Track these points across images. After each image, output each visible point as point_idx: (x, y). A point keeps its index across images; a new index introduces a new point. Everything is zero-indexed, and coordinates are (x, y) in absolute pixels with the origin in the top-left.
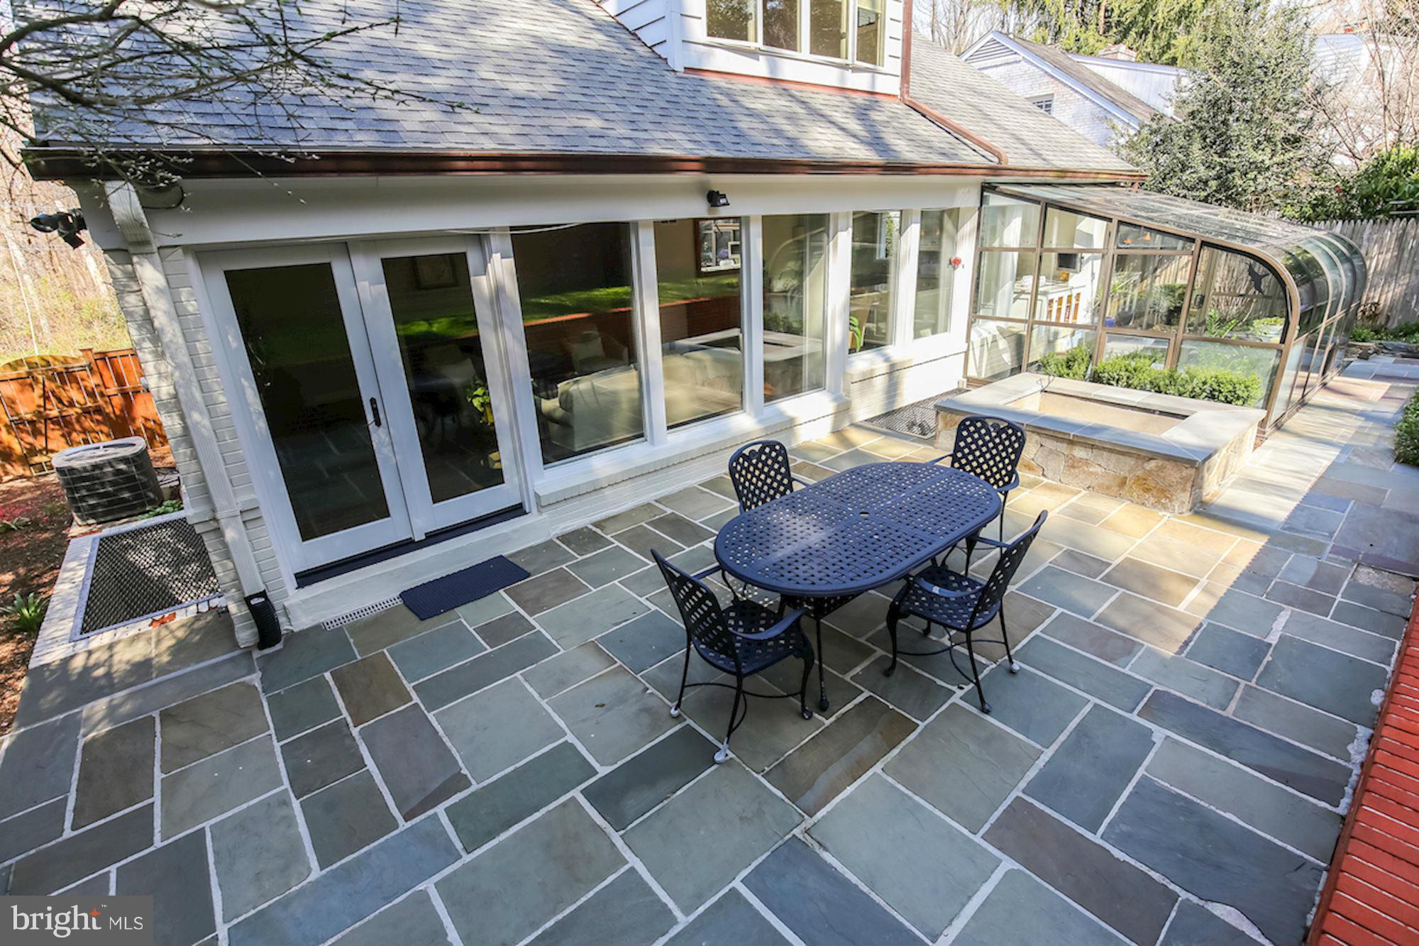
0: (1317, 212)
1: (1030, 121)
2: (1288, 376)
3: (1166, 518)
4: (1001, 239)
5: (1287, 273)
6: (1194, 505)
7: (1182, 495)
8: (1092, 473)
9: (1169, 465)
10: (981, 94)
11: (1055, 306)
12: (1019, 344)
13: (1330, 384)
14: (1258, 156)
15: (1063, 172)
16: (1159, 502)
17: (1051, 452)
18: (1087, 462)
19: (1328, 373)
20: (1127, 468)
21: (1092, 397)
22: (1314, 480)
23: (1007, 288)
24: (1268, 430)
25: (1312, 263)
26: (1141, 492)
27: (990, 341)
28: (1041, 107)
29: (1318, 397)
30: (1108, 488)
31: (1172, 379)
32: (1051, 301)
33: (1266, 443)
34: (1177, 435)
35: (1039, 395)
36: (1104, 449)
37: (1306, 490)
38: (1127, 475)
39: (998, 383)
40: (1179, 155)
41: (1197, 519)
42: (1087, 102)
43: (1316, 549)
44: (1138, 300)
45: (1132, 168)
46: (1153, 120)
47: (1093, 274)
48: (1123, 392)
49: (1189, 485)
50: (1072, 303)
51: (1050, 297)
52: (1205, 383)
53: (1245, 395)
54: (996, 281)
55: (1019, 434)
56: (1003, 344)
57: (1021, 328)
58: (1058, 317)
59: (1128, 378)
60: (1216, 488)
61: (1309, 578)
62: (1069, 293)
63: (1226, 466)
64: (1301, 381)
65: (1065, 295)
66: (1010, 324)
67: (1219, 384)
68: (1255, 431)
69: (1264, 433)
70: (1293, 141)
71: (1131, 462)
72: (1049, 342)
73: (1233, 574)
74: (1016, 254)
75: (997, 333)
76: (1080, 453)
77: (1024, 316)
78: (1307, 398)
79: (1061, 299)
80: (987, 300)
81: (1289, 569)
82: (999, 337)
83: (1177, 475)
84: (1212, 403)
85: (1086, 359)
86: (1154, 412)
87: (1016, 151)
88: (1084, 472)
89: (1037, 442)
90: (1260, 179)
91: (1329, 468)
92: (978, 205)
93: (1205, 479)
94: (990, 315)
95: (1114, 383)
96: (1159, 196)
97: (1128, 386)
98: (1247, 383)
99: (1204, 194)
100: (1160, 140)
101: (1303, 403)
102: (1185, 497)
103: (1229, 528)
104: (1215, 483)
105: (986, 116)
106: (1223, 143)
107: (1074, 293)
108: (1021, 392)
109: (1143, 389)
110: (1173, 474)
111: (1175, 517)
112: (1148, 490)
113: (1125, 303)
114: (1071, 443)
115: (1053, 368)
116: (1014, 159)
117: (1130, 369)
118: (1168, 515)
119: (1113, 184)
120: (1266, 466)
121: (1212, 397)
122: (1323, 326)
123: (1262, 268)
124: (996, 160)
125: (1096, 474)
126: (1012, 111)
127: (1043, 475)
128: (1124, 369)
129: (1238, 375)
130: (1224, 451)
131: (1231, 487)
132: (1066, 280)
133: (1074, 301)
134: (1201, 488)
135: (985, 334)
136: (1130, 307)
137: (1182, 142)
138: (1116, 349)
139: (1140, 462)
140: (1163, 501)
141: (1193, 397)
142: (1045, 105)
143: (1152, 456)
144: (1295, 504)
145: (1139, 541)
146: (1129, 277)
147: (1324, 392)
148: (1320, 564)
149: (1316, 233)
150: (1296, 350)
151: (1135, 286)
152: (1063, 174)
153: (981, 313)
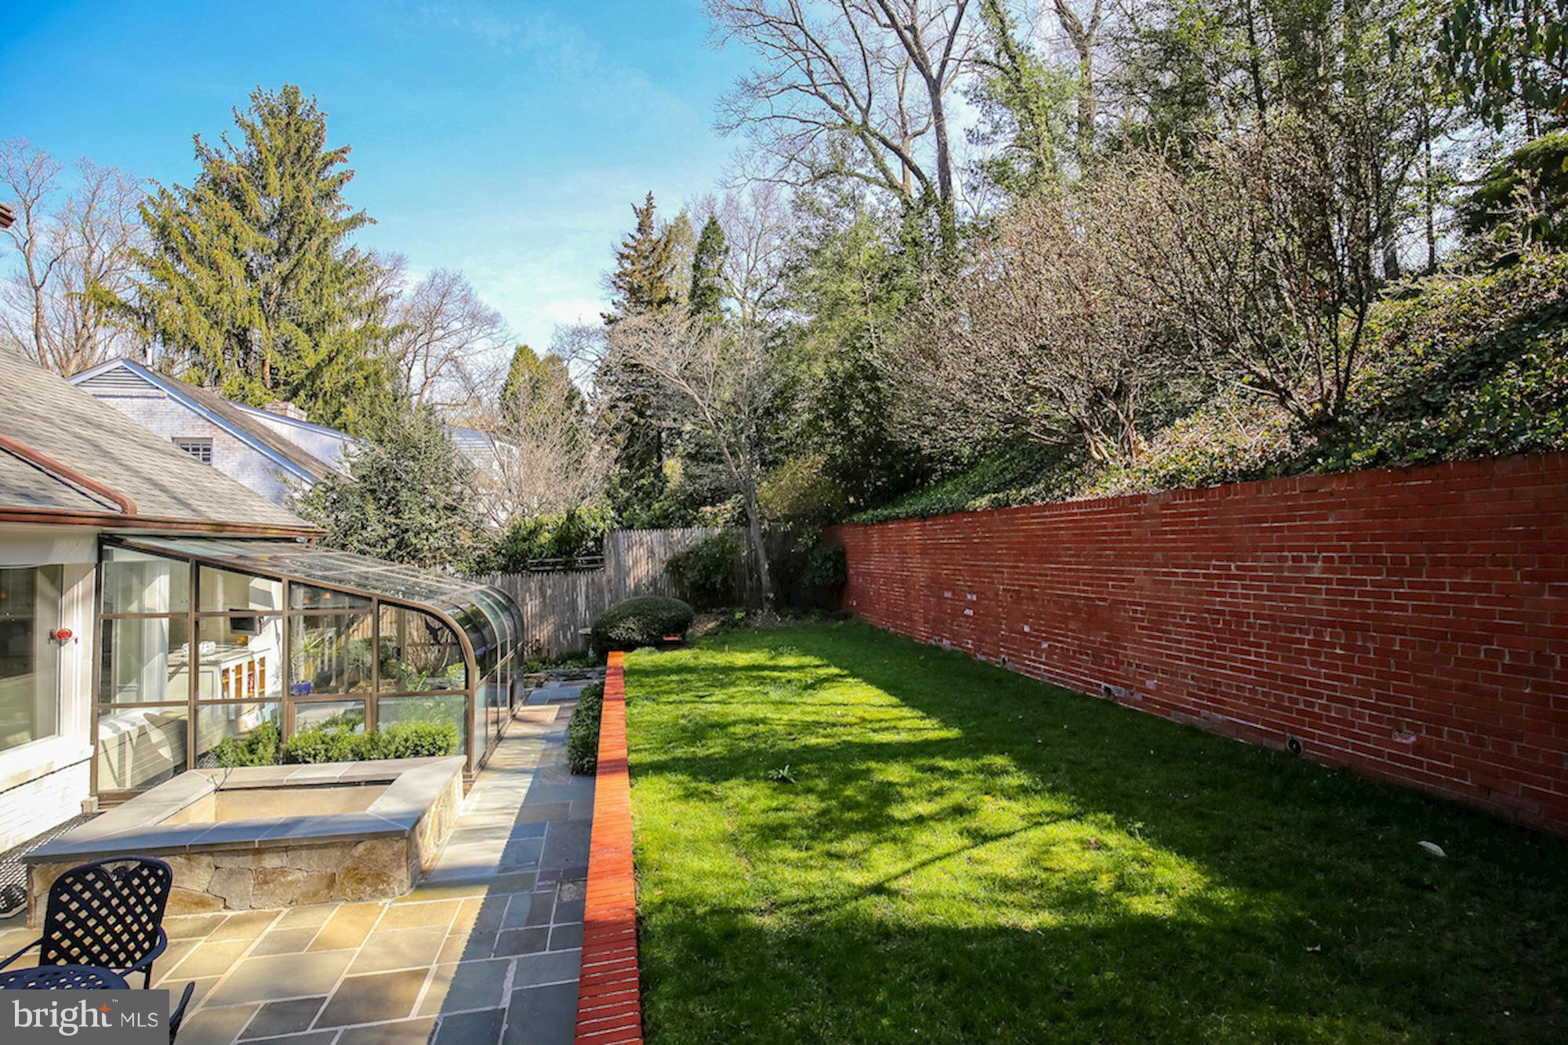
0: (481, 568)
1: (173, 465)
2: (479, 716)
3: (387, 906)
4: (141, 602)
5: (457, 625)
6: (414, 879)
7: (398, 873)
8: (291, 883)
9: (378, 844)
10: (99, 426)
11: (232, 676)
12: (182, 732)
13: (519, 714)
14: (426, 520)
15: (221, 526)
16: (376, 890)
17: (231, 872)
18: (282, 871)
19: (515, 706)
20: (333, 862)
21: (285, 783)
22: (517, 811)
23: (156, 661)
24: (474, 772)
25: (478, 613)
26: (355, 886)
27: (134, 736)
28: (187, 450)
29: (512, 729)
30: (315, 894)
31: (374, 742)
32: (225, 672)
33: (475, 785)
34: (385, 805)
35: (213, 796)
36: (301, 847)
37: (512, 823)
38: (335, 870)
39: (150, 794)
40: (357, 514)
41: (421, 893)
42: (254, 452)
43: (527, 882)
44: (338, 657)
45: (306, 523)
46: (327, 478)
47: (277, 634)
48: (322, 769)
49: (403, 859)
50: (256, 670)
51: (224, 667)
52: (406, 740)
53: (445, 745)
54: (138, 656)
55: (160, 872)
56: (156, 736)
57: (182, 713)
58: (239, 690)
59: (326, 750)
60: (435, 850)
61: (525, 917)
62: (249, 659)
63: (440, 824)
64: (492, 717)
65: (245, 662)
66: (167, 709)
67: (420, 737)
68: (461, 779)
69: (471, 777)
70: (452, 509)
71: (336, 853)
72: (230, 721)
73: (461, 946)
74: (165, 621)
75: (146, 723)
76: (271, 862)
77: (184, 696)
78: (502, 732)
79: (239, 668)
80: (126, 679)
81: (510, 914)
82: (150, 728)
83: (390, 852)
84: (418, 759)
85: (274, 738)
86: (358, 784)
87: (152, 498)
88: (282, 884)
89: (209, 866)
90: (431, 540)
91: (528, 795)
92: (95, 561)
93: (420, 845)
94: (134, 701)
95: (311, 759)
96: (338, 553)
97: (329, 759)
98: (445, 732)
99: (385, 550)
100: (335, 496)
101: (500, 738)
102: (403, 875)
103: (451, 892)
104: (432, 845)
105: (106, 454)
106: (393, 505)
107: (257, 657)
108: (181, 800)
109: (345, 759)
110: (385, 852)
111: (396, 901)
112: (361, 881)
113: (323, 662)
114: (258, 852)
115: (231, 756)
116: (144, 509)
117: (327, 739)
118: (389, 901)
119: (289, 540)
120: (477, 810)
121: (417, 754)
122: (498, 666)
123: (437, 622)
124: (120, 508)
125: (298, 881)
126: (147, 452)
127: (226, 907)
128: (319, 741)
129: (434, 725)
130: (433, 809)
131: (448, 844)
132: (245, 644)
133: (257, 668)
134: (418, 857)
135: (125, 727)
136: (330, 666)
137: (358, 501)
138: (312, 718)
139: (346, 851)
140: (380, 887)
141: (399, 757)
142: (201, 450)
143: (358, 839)
144: (505, 841)
145: (359, 950)
146: (322, 634)
147: (514, 723)
148: (533, 897)
149: (479, 587)
150: (480, 693)
151: (331, 643)
152: (220, 528)
153: (118, 699)
